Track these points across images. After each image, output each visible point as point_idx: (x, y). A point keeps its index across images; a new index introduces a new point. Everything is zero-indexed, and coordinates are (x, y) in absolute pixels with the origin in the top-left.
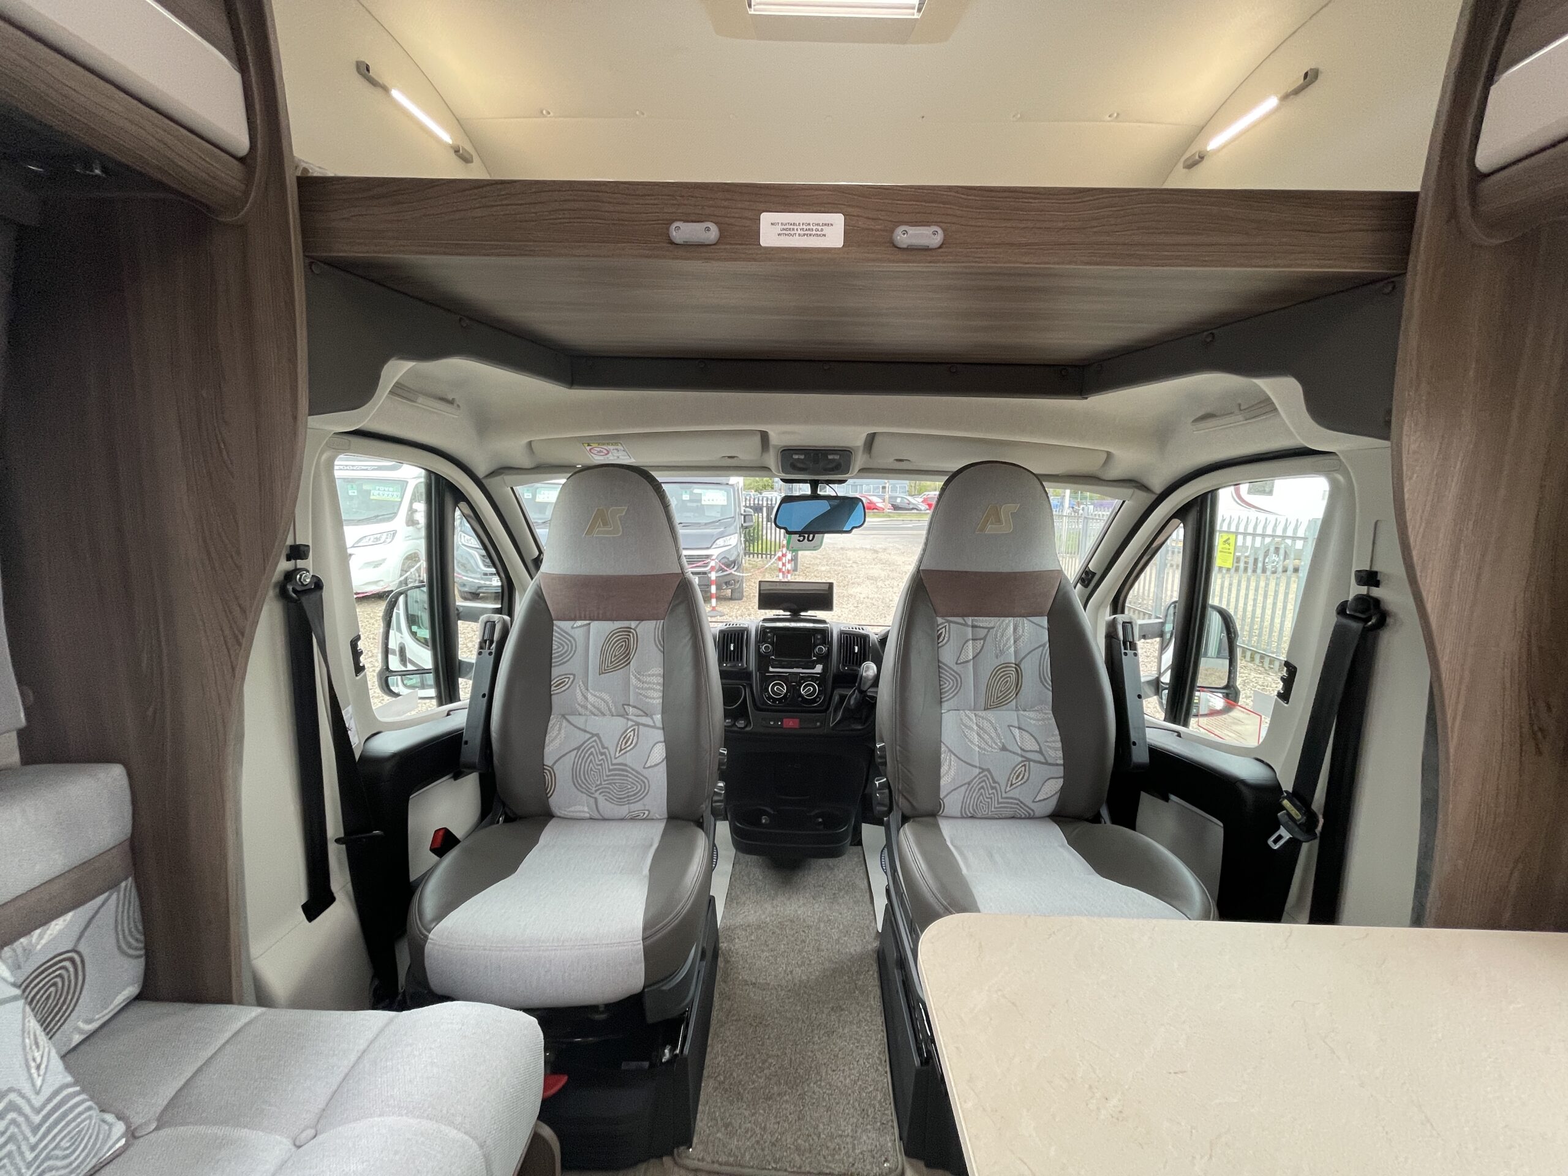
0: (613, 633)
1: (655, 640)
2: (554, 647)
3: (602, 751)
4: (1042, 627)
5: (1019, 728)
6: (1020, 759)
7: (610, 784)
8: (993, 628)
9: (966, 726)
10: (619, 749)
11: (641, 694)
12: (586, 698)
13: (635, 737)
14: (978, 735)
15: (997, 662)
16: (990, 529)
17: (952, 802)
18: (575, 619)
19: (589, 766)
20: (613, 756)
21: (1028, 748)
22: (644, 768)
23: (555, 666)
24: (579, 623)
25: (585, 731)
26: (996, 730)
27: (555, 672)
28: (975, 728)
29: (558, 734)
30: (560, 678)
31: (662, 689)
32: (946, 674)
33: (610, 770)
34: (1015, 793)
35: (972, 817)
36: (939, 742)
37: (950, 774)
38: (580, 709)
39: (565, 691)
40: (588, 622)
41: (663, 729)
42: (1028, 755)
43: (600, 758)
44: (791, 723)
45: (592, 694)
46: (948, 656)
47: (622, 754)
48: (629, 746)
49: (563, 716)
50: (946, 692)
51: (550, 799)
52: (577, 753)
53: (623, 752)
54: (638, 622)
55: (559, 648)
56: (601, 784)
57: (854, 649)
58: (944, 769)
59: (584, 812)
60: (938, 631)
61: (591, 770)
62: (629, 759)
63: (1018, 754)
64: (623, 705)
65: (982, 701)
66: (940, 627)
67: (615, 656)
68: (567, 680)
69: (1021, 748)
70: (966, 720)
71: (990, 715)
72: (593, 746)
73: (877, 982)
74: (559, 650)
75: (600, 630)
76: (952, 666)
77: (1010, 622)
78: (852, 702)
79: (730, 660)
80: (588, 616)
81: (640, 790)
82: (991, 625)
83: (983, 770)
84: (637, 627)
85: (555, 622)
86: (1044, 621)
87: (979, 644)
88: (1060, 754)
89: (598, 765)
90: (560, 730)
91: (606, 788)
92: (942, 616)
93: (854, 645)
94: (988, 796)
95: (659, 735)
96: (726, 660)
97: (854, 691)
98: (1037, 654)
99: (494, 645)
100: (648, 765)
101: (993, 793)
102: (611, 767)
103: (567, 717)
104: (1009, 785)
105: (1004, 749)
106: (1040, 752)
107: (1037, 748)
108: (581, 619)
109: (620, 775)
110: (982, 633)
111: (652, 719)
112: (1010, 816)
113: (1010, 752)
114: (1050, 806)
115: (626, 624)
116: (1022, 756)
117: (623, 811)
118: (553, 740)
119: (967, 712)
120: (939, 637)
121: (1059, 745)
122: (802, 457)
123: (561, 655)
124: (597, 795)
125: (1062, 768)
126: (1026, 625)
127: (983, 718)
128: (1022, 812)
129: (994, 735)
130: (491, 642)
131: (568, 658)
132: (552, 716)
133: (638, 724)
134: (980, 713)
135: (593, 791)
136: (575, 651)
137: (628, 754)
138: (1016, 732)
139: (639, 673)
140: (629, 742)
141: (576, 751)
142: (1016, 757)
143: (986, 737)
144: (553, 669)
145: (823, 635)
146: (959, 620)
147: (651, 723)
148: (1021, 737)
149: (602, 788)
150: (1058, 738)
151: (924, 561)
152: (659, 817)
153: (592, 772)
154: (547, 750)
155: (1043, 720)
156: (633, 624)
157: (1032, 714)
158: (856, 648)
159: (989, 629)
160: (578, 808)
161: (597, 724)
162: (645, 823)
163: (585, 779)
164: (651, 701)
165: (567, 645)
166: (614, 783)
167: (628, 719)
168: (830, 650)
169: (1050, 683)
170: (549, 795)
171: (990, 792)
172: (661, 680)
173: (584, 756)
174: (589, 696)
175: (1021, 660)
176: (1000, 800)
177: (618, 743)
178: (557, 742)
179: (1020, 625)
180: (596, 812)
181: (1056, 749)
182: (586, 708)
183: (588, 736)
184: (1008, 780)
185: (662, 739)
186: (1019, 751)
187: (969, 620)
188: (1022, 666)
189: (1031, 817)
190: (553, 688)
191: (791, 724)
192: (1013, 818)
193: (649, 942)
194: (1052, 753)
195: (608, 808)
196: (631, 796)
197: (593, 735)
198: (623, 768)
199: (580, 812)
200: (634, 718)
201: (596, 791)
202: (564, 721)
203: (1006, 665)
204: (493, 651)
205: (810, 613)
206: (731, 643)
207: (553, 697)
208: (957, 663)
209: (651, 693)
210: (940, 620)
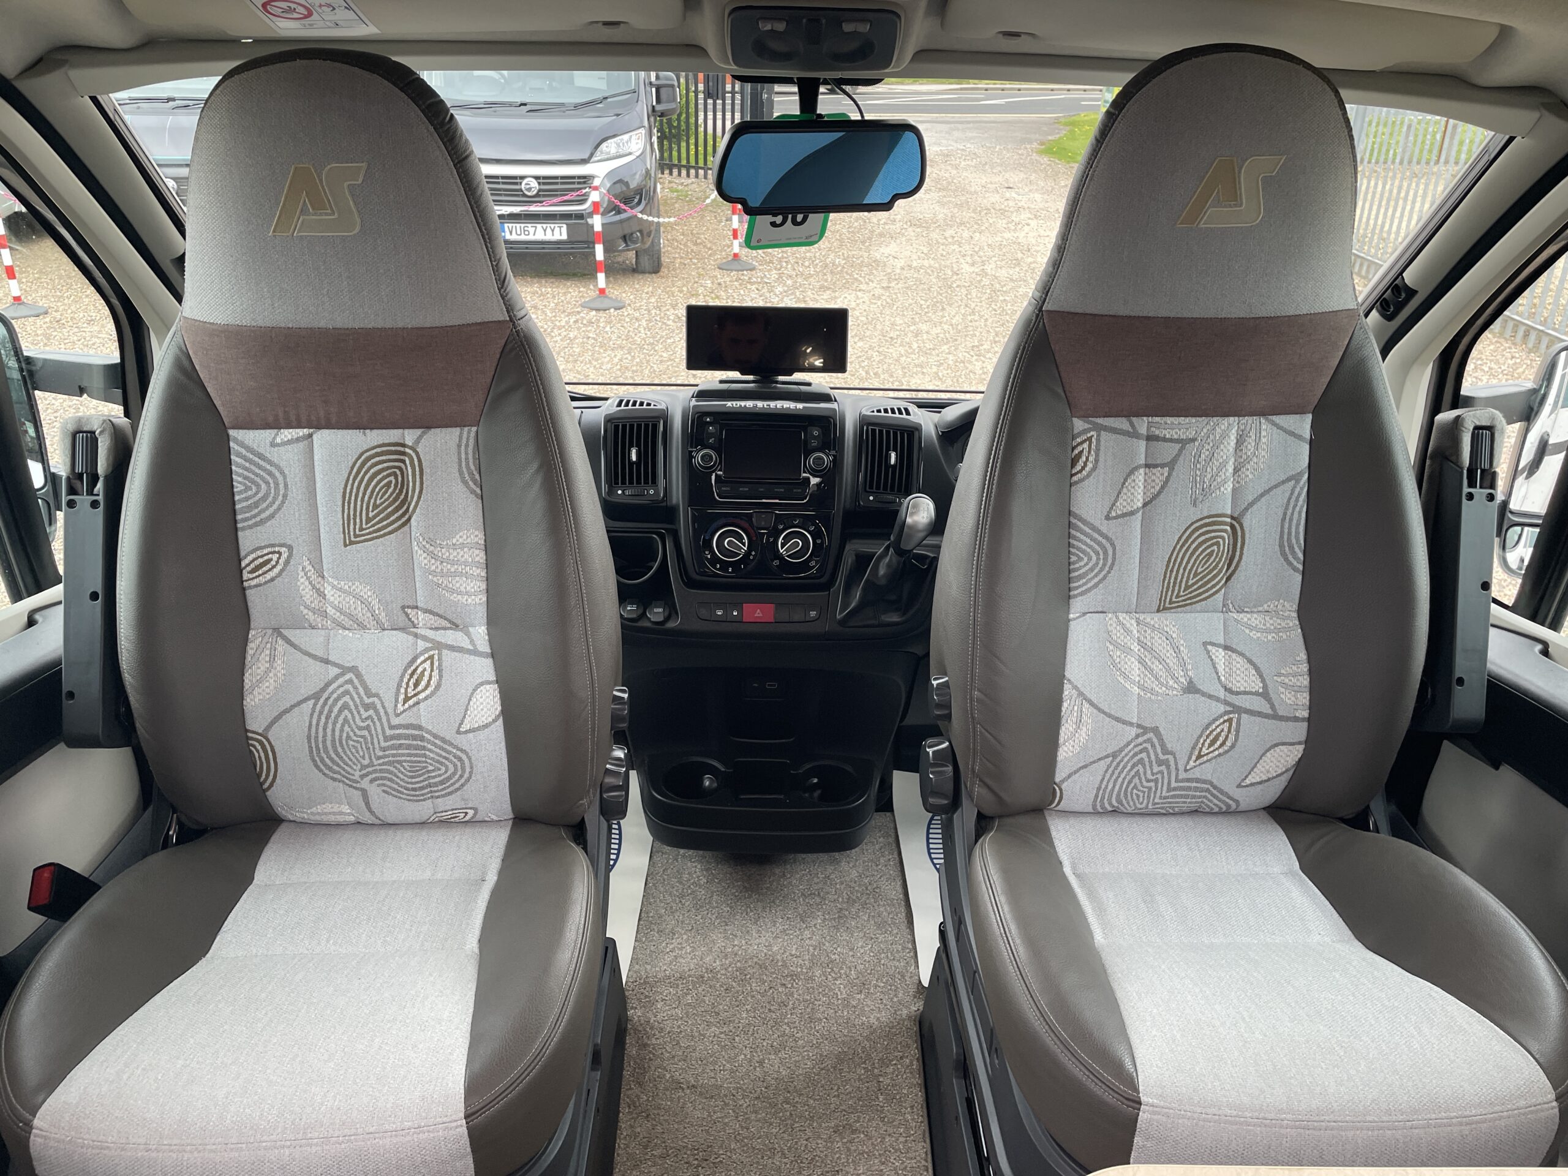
0: (364, 460)
1: (461, 473)
2: (238, 487)
3: (367, 701)
4: (1299, 437)
5: (1226, 648)
6: (1222, 708)
7: (389, 763)
8: (1193, 440)
9: (1117, 645)
10: (402, 697)
11: (439, 585)
12: (322, 594)
13: (436, 673)
14: (1141, 661)
15: (1194, 514)
17: (1077, 787)
18: (277, 425)
19: (342, 730)
20: (390, 711)
21: (1239, 685)
22: (458, 732)
23: (243, 529)
24: (287, 434)
25: (327, 662)
26: (1177, 650)
27: (248, 540)
28: (1135, 647)
29: (267, 671)
30: (259, 553)
31: (484, 574)
32: (1083, 542)
33: (386, 739)
34: (1205, 772)
35: (1115, 812)
36: (1058, 679)
37: (1077, 738)
38: (311, 616)
39: (272, 580)
40: (306, 431)
41: (493, 656)
42: (1239, 701)
43: (365, 715)
44: (758, 612)
45: (333, 587)
46: (1090, 502)
47: (410, 707)
48: (423, 690)
49: (277, 631)
50: (1080, 577)
51: (268, 793)
52: (315, 705)
53: (411, 702)
54: (419, 432)
55: (247, 489)
56: (371, 764)
57: (888, 457)
58: (1066, 729)
59: (341, 813)
60: (1073, 449)
61: (348, 737)
62: (427, 715)
63: (1218, 699)
64: (403, 608)
65: (1156, 592)
66: (1079, 440)
67: (375, 506)
68: (275, 557)
69: (1226, 689)
70: (1118, 633)
71: (1169, 622)
72: (347, 692)
73: (917, 1080)
74: (250, 493)
75: (336, 449)
76: (1097, 523)
77: (1229, 428)
78: (882, 571)
79: (631, 482)
80: (304, 419)
81: (454, 774)
82: (1191, 434)
83: (1145, 730)
84: (418, 441)
85: (232, 433)
86: (1304, 424)
87: (1159, 475)
88: (1304, 698)
89: (360, 728)
90: (272, 659)
91: (381, 771)
92: (1084, 416)
93: (888, 450)
94: (1150, 777)
95: (485, 668)
96: (623, 483)
97: (887, 548)
98: (1280, 496)
99: (100, 486)
100: (466, 727)
101: (1161, 772)
102: (389, 732)
103: (285, 632)
104: (1194, 758)
105: (1191, 688)
106: (1265, 695)
107: (1258, 686)
108: (289, 426)
109: (409, 747)
110: (1168, 451)
111: (468, 634)
112: (1188, 810)
113: (1204, 694)
114: (1272, 793)
115: (392, 435)
116: (1226, 703)
117: (424, 810)
118: (259, 681)
119: (1121, 616)
120: (1074, 462)
121: (1305, 681)
122: (781, 27)
123: (256, 505)
124: (365, 784)
125: (1305, 724)
126: (1263, 433)
127: (1153, 628)
128: (1214, 804)
129: (1172, 662)
130: (94, 479)
131: (271, 510)
132: (252, 633)
133: (439, 646)
134: (1148, 618)
135: (357, 777)
136: (285, 496)
137: (422, 705)
138: (1219, 655)
139: (431, 542)
140: (423, 683)
141: (311, 703)
142: (1214, 703)
143: (1157, 667)
144: (240, 534)
145: (827, 427)
146: (1121, 423)
147: (466, 644)
148: (1229, 663)
149: (375, 771)
150: (1305, 667)
151: (1055, 292)
152: (495, 818)
153: (351, 743)
154: (251, 701)
155: (1277, 631)
156: (409, 436)
157: (1255, 619)
158: (893, 455)
159: (1184, 442)
160: (328, 807)
162: (468, 830)
163: (338, 755)
164: (463, 599)
165: (267, 483)
166: (399, 762)
167: (416, 635)
168: (837, 462)
169: (1301, 556)
170: (266, 786)
171: (1156, 769)
172: (480, 556)
173: (330, 711)
174: (328, 591)
175: (1246, 509)
176: (1174, 784)
177: (399, 686)
178: (269, 686)
179: (1252, 434)
180: (368, 814)
181: (1297, 690)
182: (325, 615)
183: (334, 671)
184: (1193, 748)
185: (493, 678)
186: (1222, 694)
187: (1142, 425)
188: (1246, 522)
189: (1230, 812)
190: (246, 576)
191: (758, 614)
192: (1195, 812)
193: (478, 1120)
194: (1288, 697)
195: (390, 807)
196: (436, 784)
197: (345, 670)
198: (416, 735)
199: (334, 814)
200: (430, 634)
201: (362, 777)
202: (280, 641)
203: (1212, 520)
204: (101, 498)
205: (798, 377)
206: (631, 446)
207: (248, 592)
208: (1108, 518)
209: (460, 583)
210: (1079, 424)
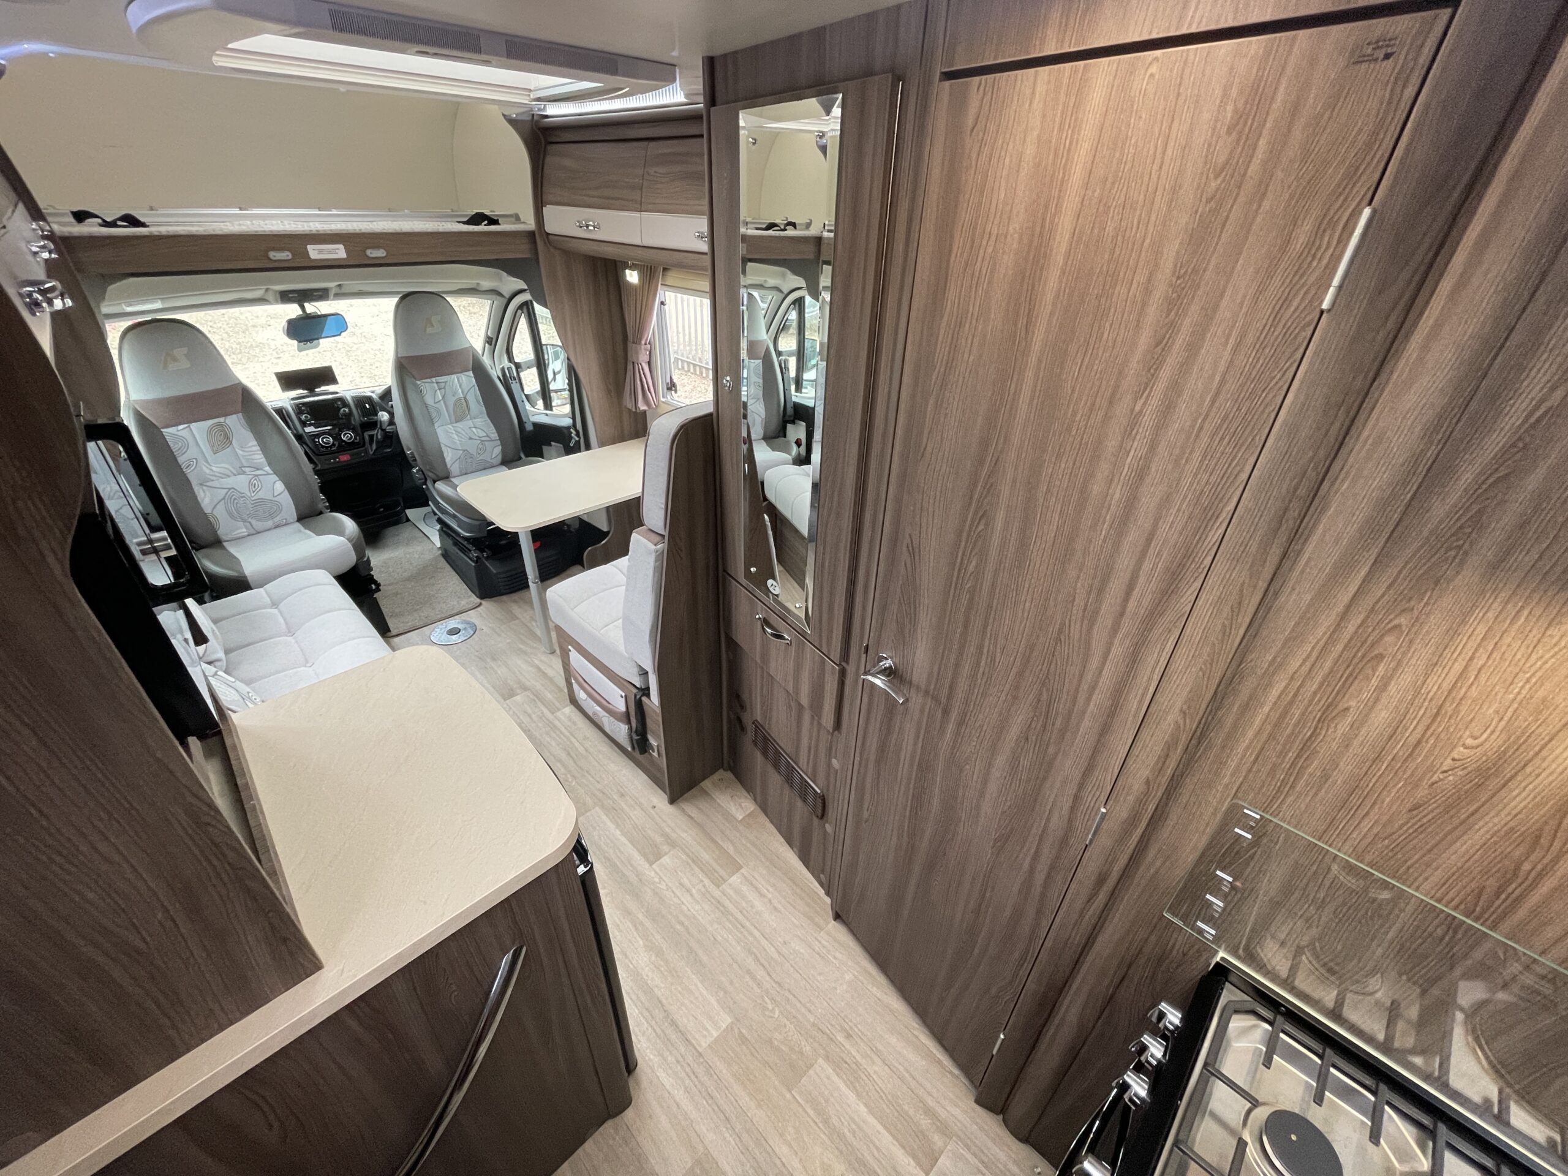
0: (210, 428)
1: (243, 426)
2: (172, 445)
3: (241, 495)
4: (471, 377)
5: (475, 427)
6: (479, 442)
7: (255, 512)
8: (447, 381)
9: (449, 432)
10: (252, 492)
11: (249, 459)
12: (212, 470)
13: (259, 483)
14: (457, 435)
15: (454, 399)
16: (429, 330)
17: (454, 468)
18: (179, 424)
19: (236, 506)
20: (250, 496)
21: (481, 435)
22: (274, 497)
23: (178, 457)
24: (181, 427)
25: (223, 488)
26: (464, 431)
27: (180, 460)
28: (454, 432)
29: (204, 495)
30: (186, 463)
31: (262, 453)
32: (431, 410)
33: (252, 504)
34: (482, 457)
35: (466, 474)
36: (439, 443)
37: (449, 456)
38: (210, 477)
39: (194, 470)
40: (189, 424)
41: (275, 473)
42: (482, 439)
43: (242, 500)
44: (345, 458)
45: (215, 467)
46: (429, 400)
47: (255, 494)
48: (257, 488)
49: (201, 484)
50: (434, 418)
51: (217, 532)
52: (225, 501)
53: (255, 492)
54: (224, 418)
55: (175, 445)
56: (249, 513)
57: (366, 406)
58: (445, 455)
59: (244, 532)
60: (419, 388)
61: (239, 507)
62: (261, 495)
63: (478, 440)
64: (241, 468)
65: (453, 418)
66: (420, 386)
67: (219, 441)
68: (192, 463)
69: (479, 437)
70: (448, 430)
71: (459, 425)
72: (233, 495)
75: (199, 430)
76: (433, 405)
77: (454, 377)
78: (380, 437)
80: (186, 421)
81: (276, 510)
83: (464, 451)
84: (225, 420)
85: (161, 430)
86: (471, 373)
87: (442, 391)
88: (497, 435)
89: (242, 504)
90: (203, 492)
91: (253, 514)
92: (419, 380)
93: (365, 404)
94: (470, 462)
95: (274, 477)
97: (378, 432)
98: (473, 391)
100: (275, 495)
101: (472, 461)
102: (252, 502)
103: (205, 484)
104: (478, 455)
105: (471, 438)
106: (488, 436)
107: (485, 435)
108: (184, 424)
109: (259, 505)
110: (442, 385)
111: (264, 470)
112: (483, 468)
113: (474, 439)
114: (499, 458)
115: (216, 420)
116: (480, 440)
117: (270, 523)
118: (203, 499)
119: (448, 426)
120: (421, 391)
121: (495, 431)
122: (292, 294)
123: (180, 449)
124: (249, 520)
125: (500, 442)
126: (463, 377)
127: (456, 427)
128: (488, 465)
129: (464, 433)
131: (185, 449)
132: (194, 487)
133: (257, 475)
134: (454, 425)
135: (246, 519)
136: (188, 445)
137: (259, 493)
138: (474, 429)
139: (241, 447)
140: (257, 486)
141: (223, 501)
143: (461, 435)
144: (177, 459)
145: (342, 400)
146: (428, 380)
147: (265, 473)
148: (477, 431)
149: (251, 515)
150: (494, 428)
151: (399, 353)
152: (293, 520)
153: (241, 509)
154: (203, 505)
155: (485, 421)
156: (222, 420)
157: (479, 420)
158: (368, 405)
159: (445, 382)
160: (239, 531)
161: (230, 482)
162: (286, 527)
163: (238, 513)
164: (258, 461)
165: (180, 442)
166: (258, 510)
167: (248, 475)
168: (350, 410)
169: (483, 403)
170: (215, 529)
173: (231, 501)
175: (466, 395)
176: (476, 462)
177: (249, 489)
178: (206, 500)
179: (460, 377)
180: (252, 530)
181: (494, 433)
182: (214, 475)
183: (226, 490)
184: (477, 453)
185: (278, 479)
187: (434, 380)
188: (467, 398)
189: (492, 466)
192: (485, 468)
194: (493, 435)
195: (259, 525)
196: (272, 514)
197: (229, 489)
198: (261, 502)
199: (242, 533)
200: (252, 473)
201: (248, 518)
202: (204, 486)
203: (460, 399)
205: (323, 388)
208: (434, 403)
209: (255, 457)
210: (418, 382)
